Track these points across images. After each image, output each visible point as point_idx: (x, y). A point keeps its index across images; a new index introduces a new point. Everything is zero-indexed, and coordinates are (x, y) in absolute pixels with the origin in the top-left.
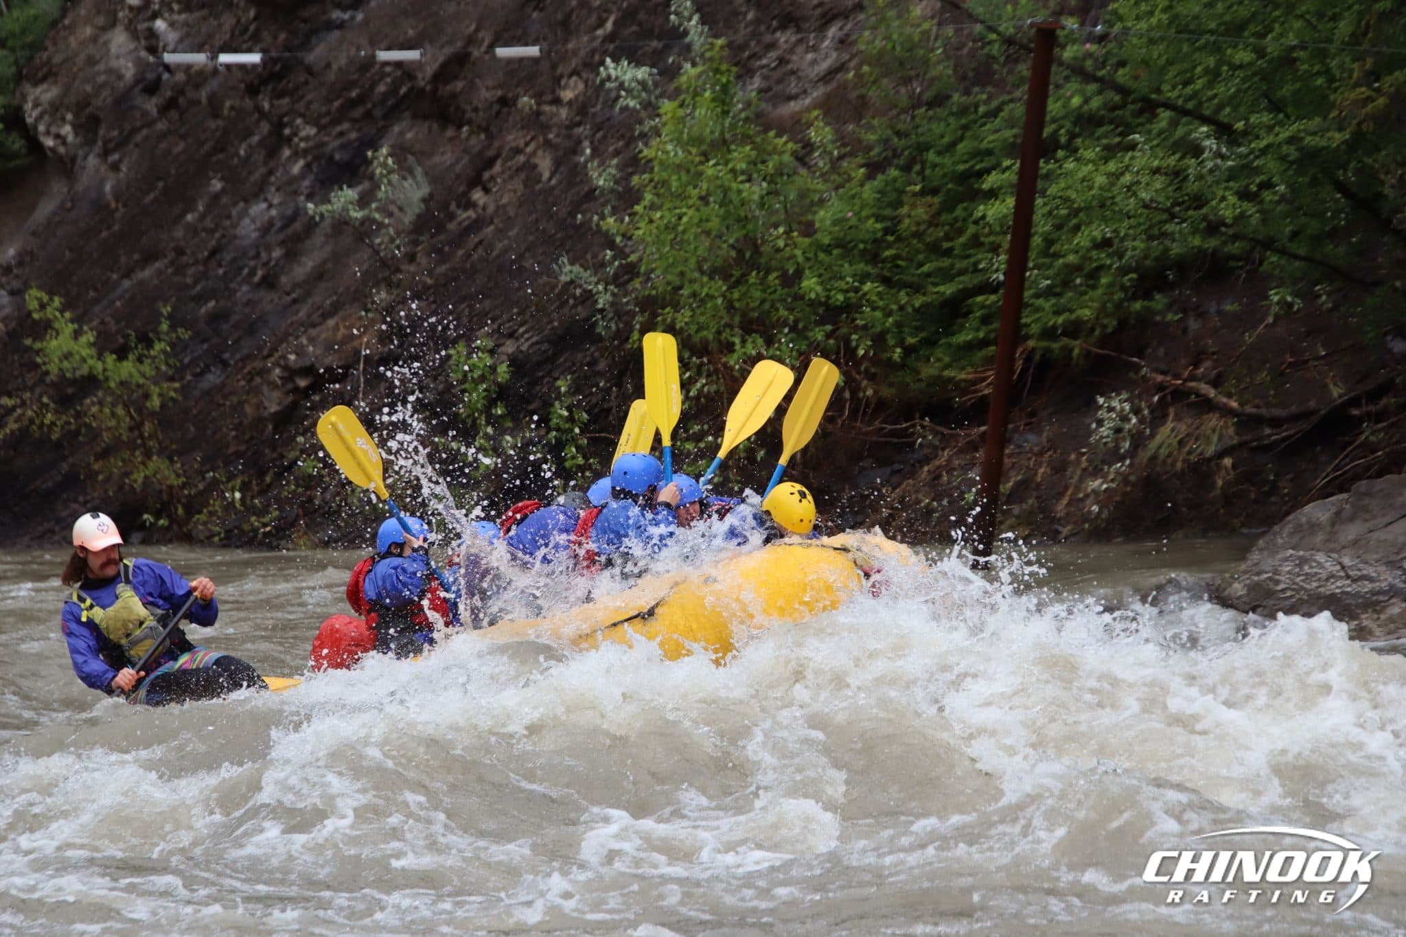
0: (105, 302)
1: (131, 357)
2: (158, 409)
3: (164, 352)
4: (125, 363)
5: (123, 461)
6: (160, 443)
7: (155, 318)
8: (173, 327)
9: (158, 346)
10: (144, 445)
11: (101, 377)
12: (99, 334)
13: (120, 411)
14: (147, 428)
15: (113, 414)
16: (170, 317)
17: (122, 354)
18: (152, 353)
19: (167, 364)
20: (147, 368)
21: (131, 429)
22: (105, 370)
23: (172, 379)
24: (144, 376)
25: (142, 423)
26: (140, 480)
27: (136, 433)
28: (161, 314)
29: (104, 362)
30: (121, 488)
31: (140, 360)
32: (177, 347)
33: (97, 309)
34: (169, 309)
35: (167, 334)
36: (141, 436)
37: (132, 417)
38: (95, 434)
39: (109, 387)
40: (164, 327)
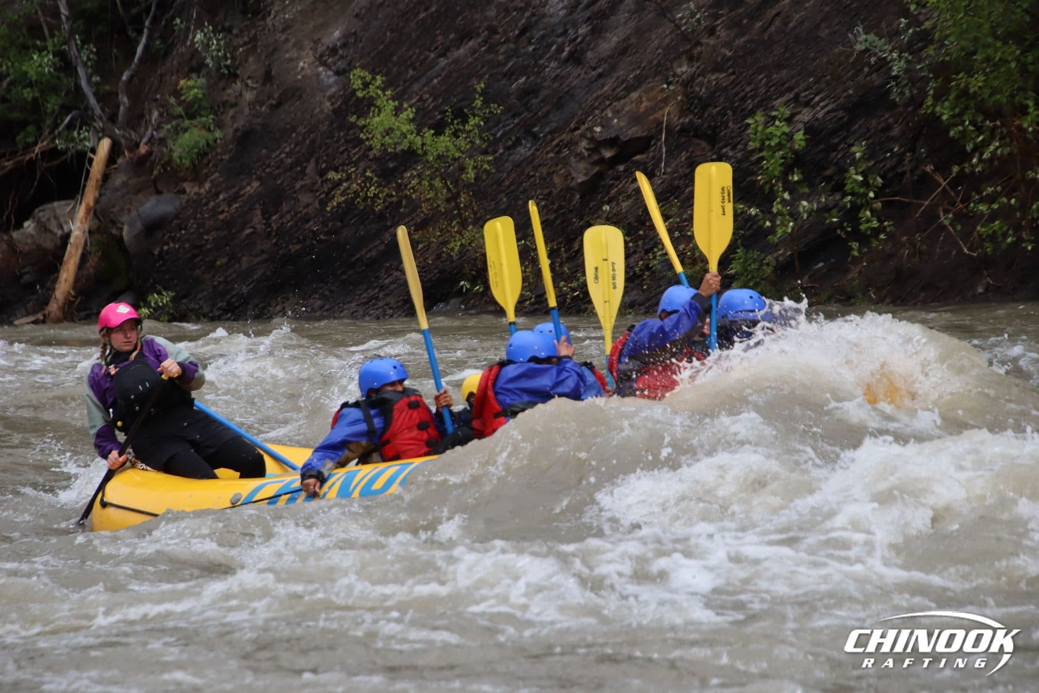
0: (423, 80)
1: (447, 132)
2: (473, 181)
3: (478, 126)
4: (442, 138)
5: (441, 231)
6: (475, 214)
7: (469, 94)
8: (486, 103)
9: (473, 121)
10: (460, 215)
11: (420, 152)
12: (418, 110)
13: (437, 183)
14: (463, 198)
15: (431, 186)
16: (483, 93)
17: (439, 129)
18: (467, 127)
19: (481, 138)
20: (462, 142)
21: (448, 200)
22: (423, 145)
23: (485, 152)
24: (459, 149)
25: (458, 195)
26: (457, 249)
27: (453, 204)
28: (476, 90)
29: (423, 137)
30: (439, 257)
31: (456, 134)
32: (490, 122)
33: (416, 87)
34: (483, 85)
35: (481, 109)
36: (457, 207)
37: (449, 190)
38: (415, 206)
39: (428, 162)
40: (478, 103)
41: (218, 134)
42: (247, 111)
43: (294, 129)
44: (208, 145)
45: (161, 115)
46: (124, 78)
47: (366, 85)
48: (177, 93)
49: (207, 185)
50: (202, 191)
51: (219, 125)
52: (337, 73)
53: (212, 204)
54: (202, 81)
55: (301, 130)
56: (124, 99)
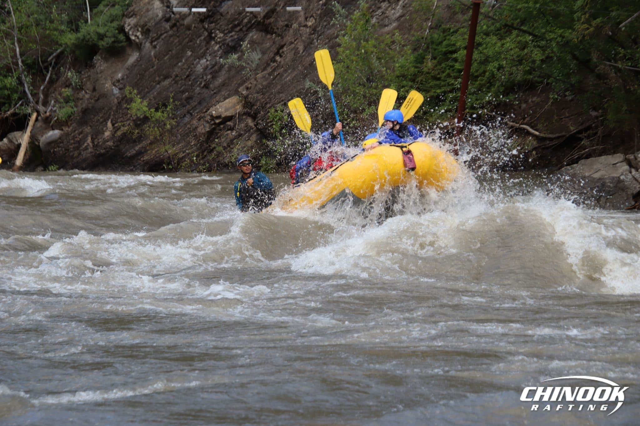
0: (151, 93)
1: (160, 111)
2: (169, 129)
3: (171, 109)
4: (158, 113)
7: (168, 98)
8: (174, 101)
9: (169, 107)
11: (150, 117)
12: (149, 103)
13: (156, 129)
15: (154, 130)
16: (173, 98)
17: (157, 110)
18: (167, 110)
19: (172, 113)
20: (165, 115)
22: (151, 115)
23: (173, 119)
24: (164, 117)
28: (170, 96)
29: (151, 112)
31: (163, 112)
33: (148, 95)
34: (173, 95)
35: (172, 103)
38: (147, 137)
39: (152, 121)
40: (171, 100)
41: (75, 109)
42: (86, 101)
43: (103, 109)
44: (72, 113)
45: (55, 102)
46: (42, 88)
47: (130, 93)
48: (60, 94)
49: (71, 128)
50: (69, 130)
51: (76, 106)
52: (120, 89)
53: (72, 135)
54: (70, 90)
55: (106, 109)
56: (42, 96)
